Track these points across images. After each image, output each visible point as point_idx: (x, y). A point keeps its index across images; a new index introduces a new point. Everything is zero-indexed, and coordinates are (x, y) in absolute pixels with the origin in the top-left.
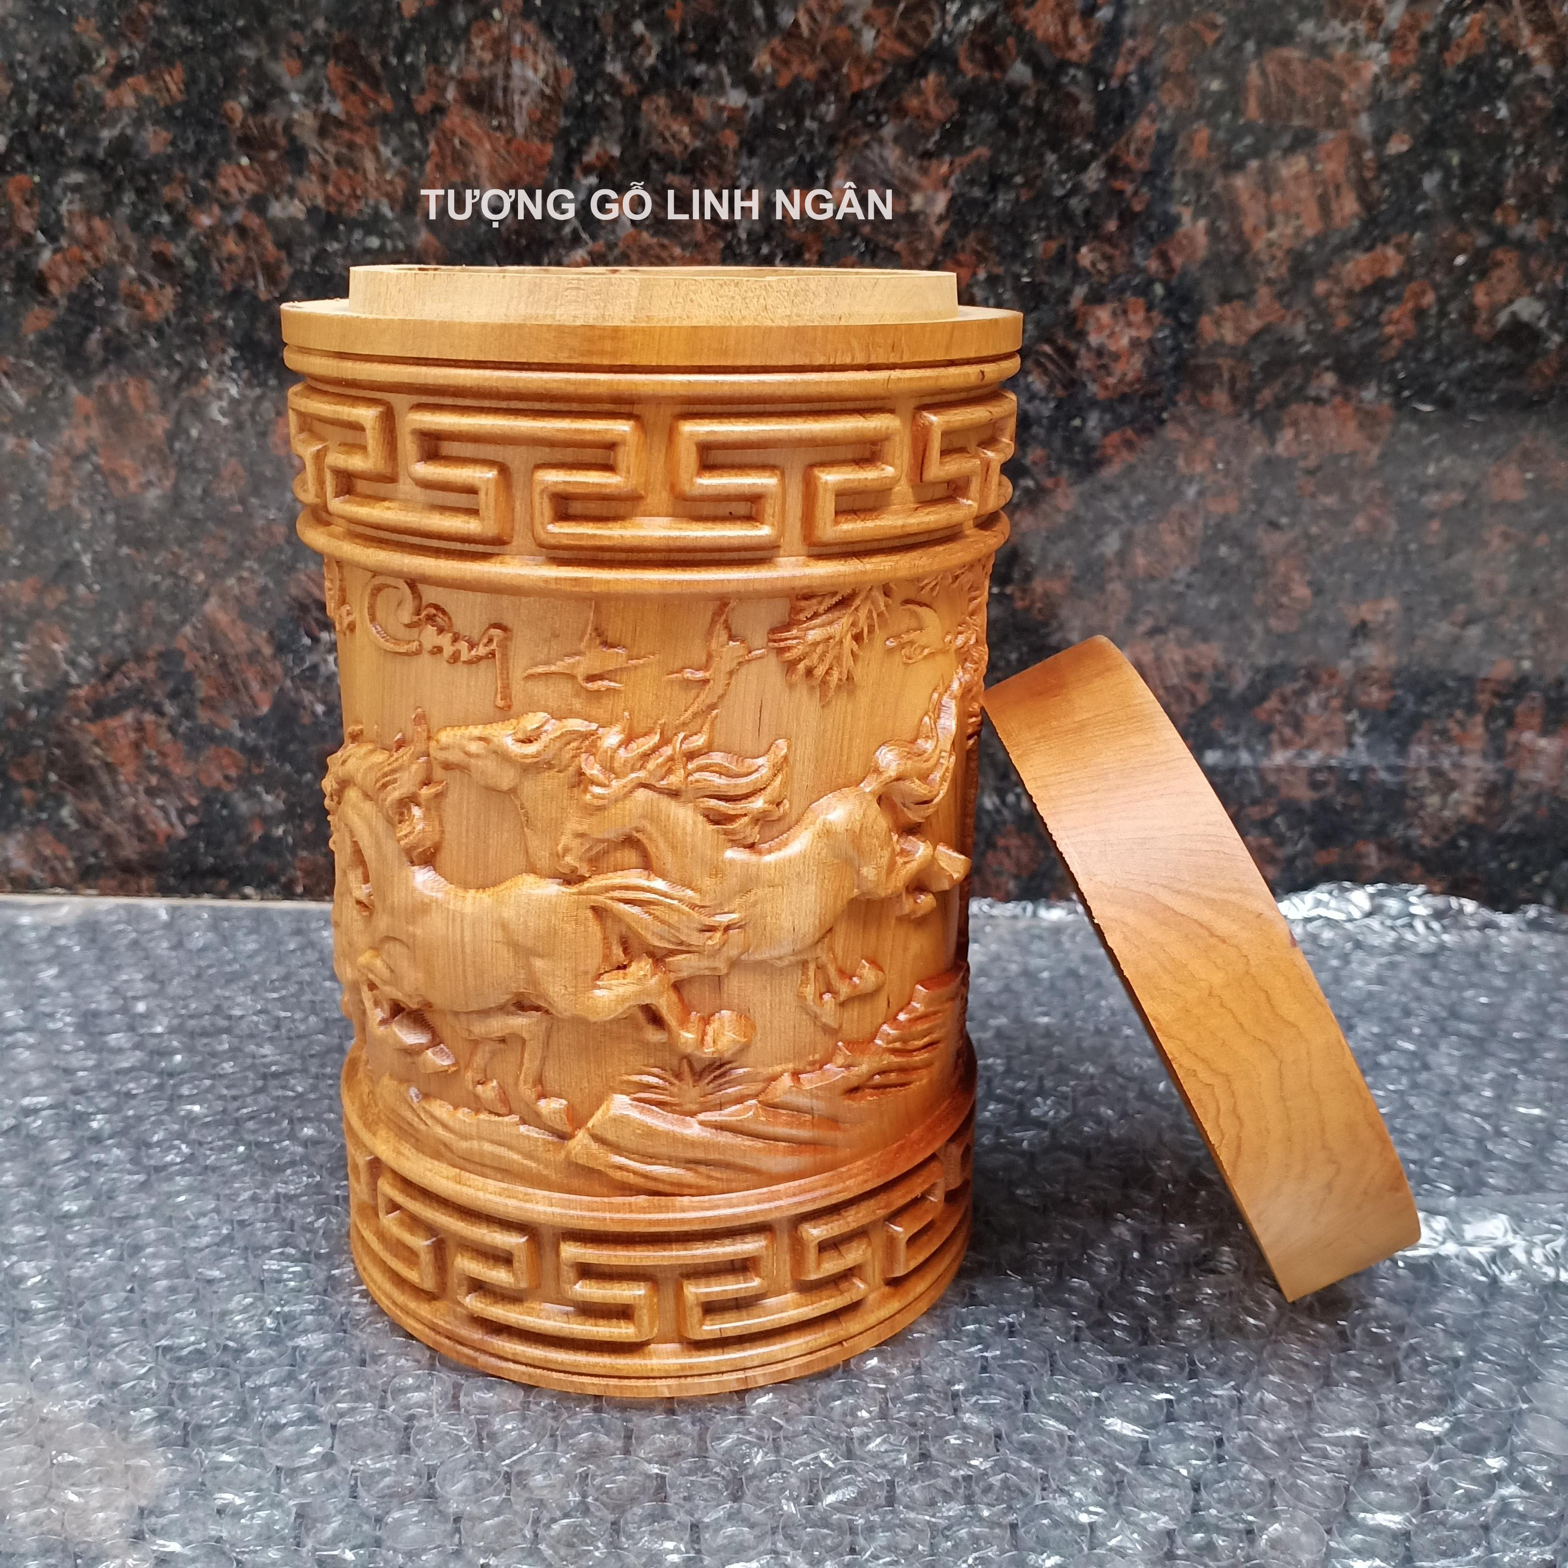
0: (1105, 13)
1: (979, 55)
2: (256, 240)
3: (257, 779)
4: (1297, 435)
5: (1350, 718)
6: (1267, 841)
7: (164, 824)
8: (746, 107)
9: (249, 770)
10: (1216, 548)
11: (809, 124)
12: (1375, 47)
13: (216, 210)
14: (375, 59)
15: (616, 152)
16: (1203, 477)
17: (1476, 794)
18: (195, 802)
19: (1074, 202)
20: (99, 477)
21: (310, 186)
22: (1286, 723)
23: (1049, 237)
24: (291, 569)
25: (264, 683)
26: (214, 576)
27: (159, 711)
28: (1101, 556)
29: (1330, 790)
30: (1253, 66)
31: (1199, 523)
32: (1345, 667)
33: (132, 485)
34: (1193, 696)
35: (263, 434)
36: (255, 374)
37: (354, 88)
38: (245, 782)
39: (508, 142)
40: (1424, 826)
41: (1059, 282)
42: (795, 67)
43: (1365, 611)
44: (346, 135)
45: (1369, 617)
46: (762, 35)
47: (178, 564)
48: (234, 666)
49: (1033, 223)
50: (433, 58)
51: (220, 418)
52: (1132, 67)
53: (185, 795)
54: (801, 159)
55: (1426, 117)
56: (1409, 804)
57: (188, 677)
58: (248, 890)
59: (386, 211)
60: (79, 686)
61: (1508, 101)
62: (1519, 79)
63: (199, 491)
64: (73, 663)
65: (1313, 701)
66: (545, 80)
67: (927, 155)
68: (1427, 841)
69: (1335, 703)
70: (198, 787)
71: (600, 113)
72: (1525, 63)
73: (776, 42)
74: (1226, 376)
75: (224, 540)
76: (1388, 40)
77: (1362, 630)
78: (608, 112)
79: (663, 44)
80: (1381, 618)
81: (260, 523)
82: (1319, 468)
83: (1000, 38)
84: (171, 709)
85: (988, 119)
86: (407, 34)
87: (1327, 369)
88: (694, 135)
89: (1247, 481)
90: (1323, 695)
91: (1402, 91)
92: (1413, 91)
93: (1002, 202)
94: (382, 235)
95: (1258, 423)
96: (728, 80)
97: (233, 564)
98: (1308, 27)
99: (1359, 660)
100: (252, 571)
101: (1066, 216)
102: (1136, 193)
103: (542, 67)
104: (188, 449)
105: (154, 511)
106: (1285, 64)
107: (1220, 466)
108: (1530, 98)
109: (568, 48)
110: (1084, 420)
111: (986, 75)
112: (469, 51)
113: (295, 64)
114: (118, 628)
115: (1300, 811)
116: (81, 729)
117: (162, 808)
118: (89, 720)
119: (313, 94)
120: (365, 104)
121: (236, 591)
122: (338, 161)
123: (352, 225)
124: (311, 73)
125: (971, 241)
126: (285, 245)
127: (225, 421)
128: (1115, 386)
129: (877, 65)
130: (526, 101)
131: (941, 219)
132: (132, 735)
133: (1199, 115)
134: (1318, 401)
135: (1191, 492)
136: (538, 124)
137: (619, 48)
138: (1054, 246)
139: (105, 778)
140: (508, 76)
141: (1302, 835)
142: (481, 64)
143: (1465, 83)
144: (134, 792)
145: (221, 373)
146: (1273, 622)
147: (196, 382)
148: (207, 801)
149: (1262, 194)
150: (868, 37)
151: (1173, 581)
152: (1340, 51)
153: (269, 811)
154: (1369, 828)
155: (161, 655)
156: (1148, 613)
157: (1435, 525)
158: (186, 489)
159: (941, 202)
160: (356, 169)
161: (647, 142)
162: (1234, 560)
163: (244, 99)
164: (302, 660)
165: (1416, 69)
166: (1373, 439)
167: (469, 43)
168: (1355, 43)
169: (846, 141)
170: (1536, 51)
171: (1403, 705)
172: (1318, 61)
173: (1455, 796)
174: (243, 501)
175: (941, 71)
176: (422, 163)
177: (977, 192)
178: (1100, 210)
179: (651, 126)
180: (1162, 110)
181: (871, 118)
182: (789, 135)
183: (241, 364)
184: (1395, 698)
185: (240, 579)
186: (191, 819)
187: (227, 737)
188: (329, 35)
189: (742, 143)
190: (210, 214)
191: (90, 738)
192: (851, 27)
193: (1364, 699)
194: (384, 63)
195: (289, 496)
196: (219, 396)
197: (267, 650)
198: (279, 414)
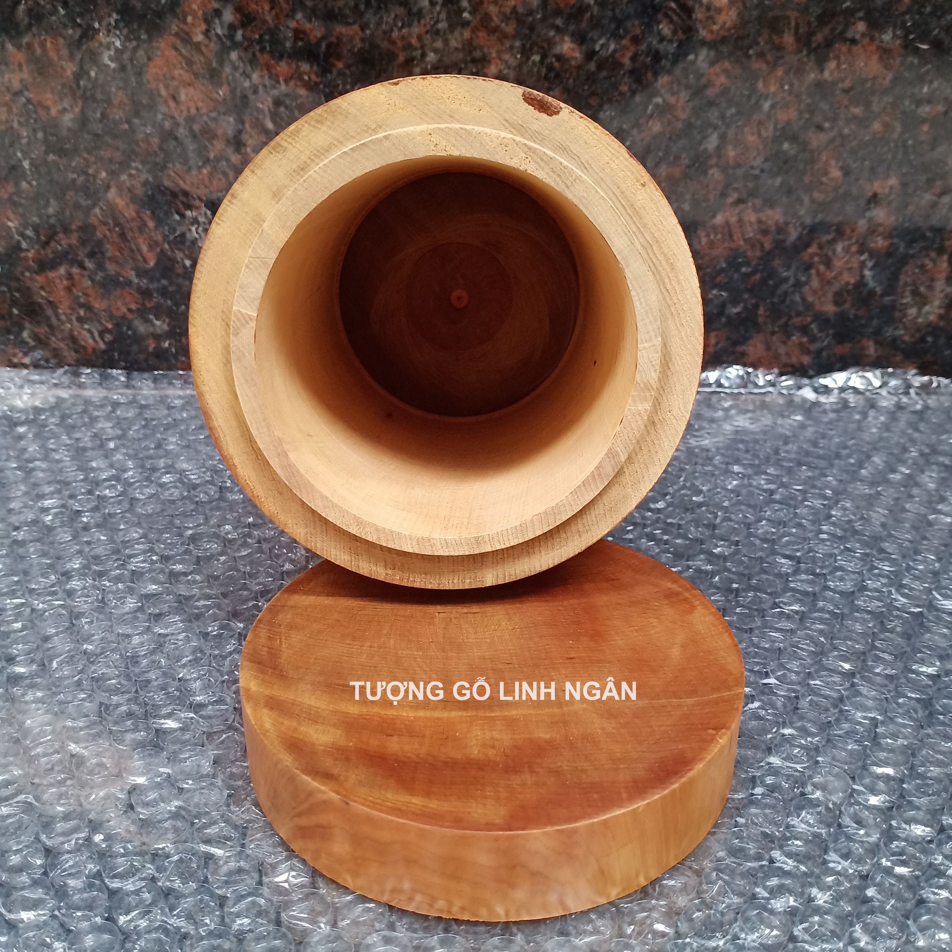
3: (150, 310)
4: (838, 66)
5: (862, 258)
6: (805, 340)
7: (91, 341)
9: (143, 304)
10: (781, 144)
16: (775, 95)
17: (940, 307)
18: (110, 326)
20: (31, 107)
22: (820, 262)
24: (164, 168)
25: (151, 248)
26: (112, 174)
27: (82, 266)
28: (706, 150)
29: (847, 306)
31: (771, 128)
32: (862, 224)
33: (53, 112)
34: (762, 245)
35: (139, 74)
36: (132, 32)
38: (142, 313)
40: (906, 328)
43: (877, 186)
45: (879, 190)
47: (88, 166)
48: (129, 235)
51: (109, 63)
53: (103, 322)
56: (897, 314)
57: (100, 243)
60: (28, 250)
63: (98, 115)
64: (22, 235)
65: (839, 248)
68: (906, 338)
69: (854, 248)
70: (111, 317)
74: (793, 24)
75: (117, 149)
77: (874, 199)
80: (887, 191)
81: (141, 136)
82: (851, 88)
84: (89, 264)
87: (861, 19)
89: (804, 97)
90: (847, 243)
95: (812, 57)
97: (124, 166)
99: (871, 219)
100: (138, 170)
104: (89, 85)
105: (69, 129)
107: (786, 87)
110: (696, 56)
114: (51, 210)
115: (827, 320)
116: (31, 279)
117: (89, 331)
118: (36, 273)
121: (128, 184)
127: (113, 65)
128: (718, 31)
132: (65, 282)
134: (853, 41)
135: (767, 105)
139: (49, 312)
141: (827, 336)
144: (70, 321)
145: (109, 31)
146: (816, 195)
147: (93, 38)
148: (117, 325)
151: (752, 167)
153: (159, 331)
154: (870, 330)
155: (80, 228)
156: (735, 189)
157: (925, 128)
158: (90, 114)
162: (793, 152)
164: (175, 230)
166: (888, 67)
171: (897, 249)
173: (927, 308)
174: (128, 122)
183: (122, 24)
184: (892, 245)
185: (130, 175)
186: (108, 337)
187: (129, 283)
191: (37, 285)
193: (872, 245)
195: (160, 117)
196: (108, 47)
197: (151, 224)
198: (149, 59)
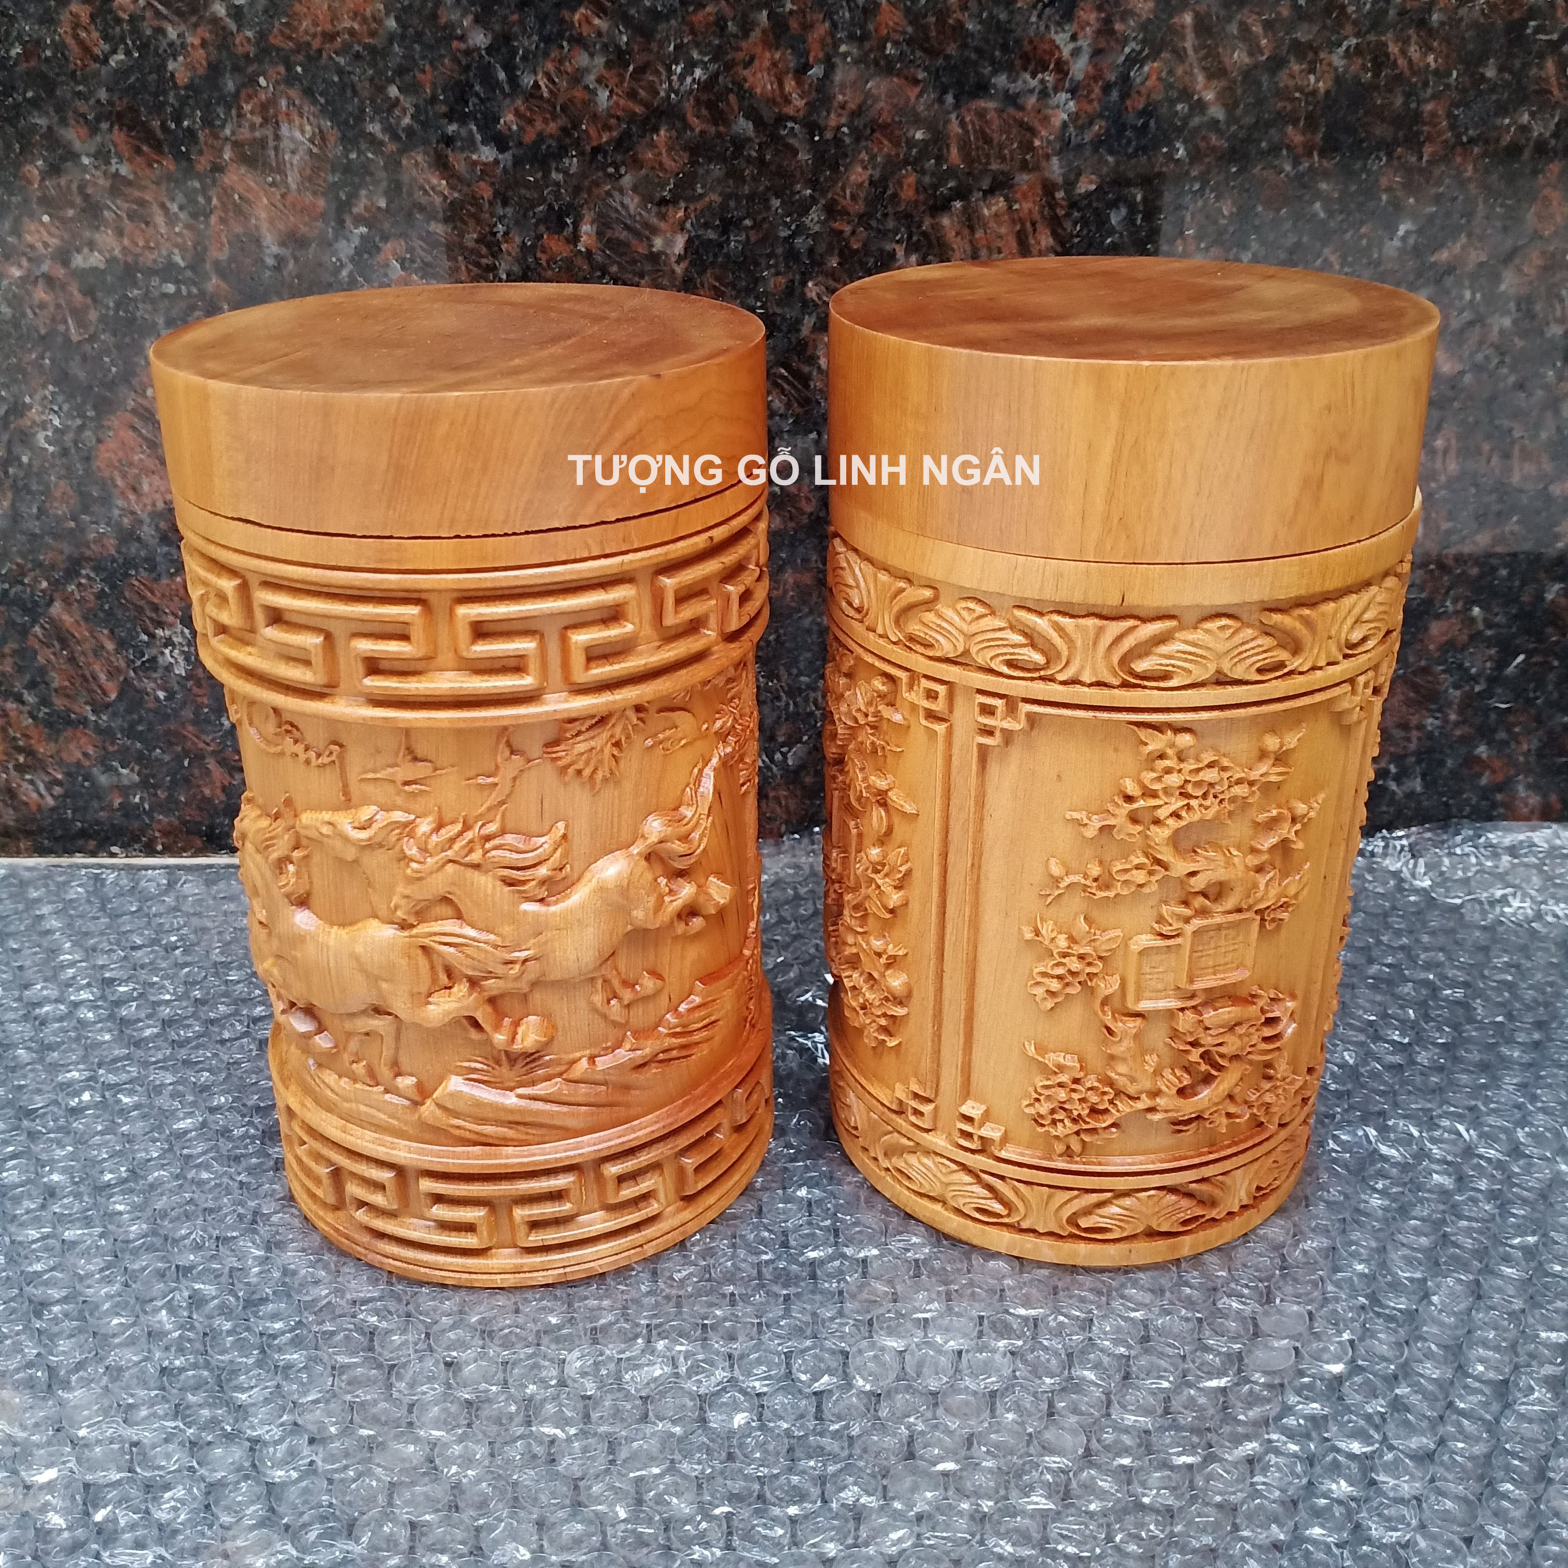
0: (816, 71)
1: (704, 112)
2: (63, 287)
3: (113, 756)
7: (34, 795)
8: (497, 162)
9: (104, 748)
11: (556, 176)
12: (1063, 96)
13: (25, 262)
14: (156, 124)
15: (382, 203)
18: (60, 776)
19: (799, 241)
21: (106, 238)
23: (778, 273)
24: (124, 575)
25: (110, 675)
26: (54, 584)
27: (20, 700)
30: (953, 117)
35: (88, 459)
36: (74, 407)
37: (138, 151)
38: (102, 759)
39: (283, 196)
41: (790, 313)
42: (539, 125)
44: (137, 194)
46: (505, 95)
47: (23, 575)
48: (82, 660)
49: (763, 262)
50: (208, 122)
51: (46, 446)
52: (843, 120)
53: (51, 770)
54: (550, 207)
55: (1110, 159)
57: (42, 671)
58: (115, 849)
59: (178, 259)
61: (1185, 142)
62: (1196, 121)
63: (34, 510)
66: (311, 141)
67: (663, 202)
70: (61, 764)
71: (366, 170)
72: (1200, 106)
73: (519, 102)
75: (61, 551)
76: (1073, 91)
78: (372, 168)
79: (416, 106)
81: (92, 536)
83: (723, 96)
84: (30, 698)
85: (717, 170)
86: (183, 101)
88: (452, 187)
91: (1088, 137)
92: (1098, 135)
93: (734, 243)
94: (177, 282)
96: (478, 137)
97: (71, 573)
98: (1001, 80)
100: (89, 578)
101: (792, 255)
102: (853, 233)
103: (308, 128)
104: (21, 474)
106: (981, 114)
108: (1204, 138)
109: (331, 111)
111: (713, 130)
112: (240, 115)
113: (84, 131)
117: (31, 782)
119: (102, 156)
120: (150, 165)
121: (77, 596)
122: (130, 217)
123: (150, 272)
124: (98, 138)
125: (709, 278)
126: (89, 292)
127: (51, 449)
129: (613, 121)
130: (296, 159)
131: (680, 259)
133: (906, 162)
136: (310, 179)
137: (377, 111)
138: (782, 280)
140: (277, 138)
142: (253, 127)
143: (1146, 126)
145: (44, 406)
147: (23, 415)
148: (70, 775)
149: (966, 232)
150: (603, 94)
152: (1031, 101)
153: (126, 782)
155: (16, 652)
158: (23, 509)
159: (679, 244)
160: (147, 224)
161: (410, 194)
163: (40, 163)
164: (142, 654)
165: (1101, 116)
167: (240, 108)
168: (1044, 94)
169: (590, 192)
170: (1209, 96)
172: (1011, 110)
174: (74, 519)
175: (672, 127)
176: (207, 216)
177: (711, 235)
178: (822, 248)
179: (414, 180)
180: (873, 158)
181: (611, 170)
182: (536, 185)
183: (60, 398)
185: (80, 585)
186: (57, 790)
187: (84, 722)
188: (110, 103)
189: (496, 193)
190: (20, 266)
192: (586, 88)
194: (164, 126)
195: (116, 512)
196: (44, 425)
197: (110, 646)
198: (99, 441)
